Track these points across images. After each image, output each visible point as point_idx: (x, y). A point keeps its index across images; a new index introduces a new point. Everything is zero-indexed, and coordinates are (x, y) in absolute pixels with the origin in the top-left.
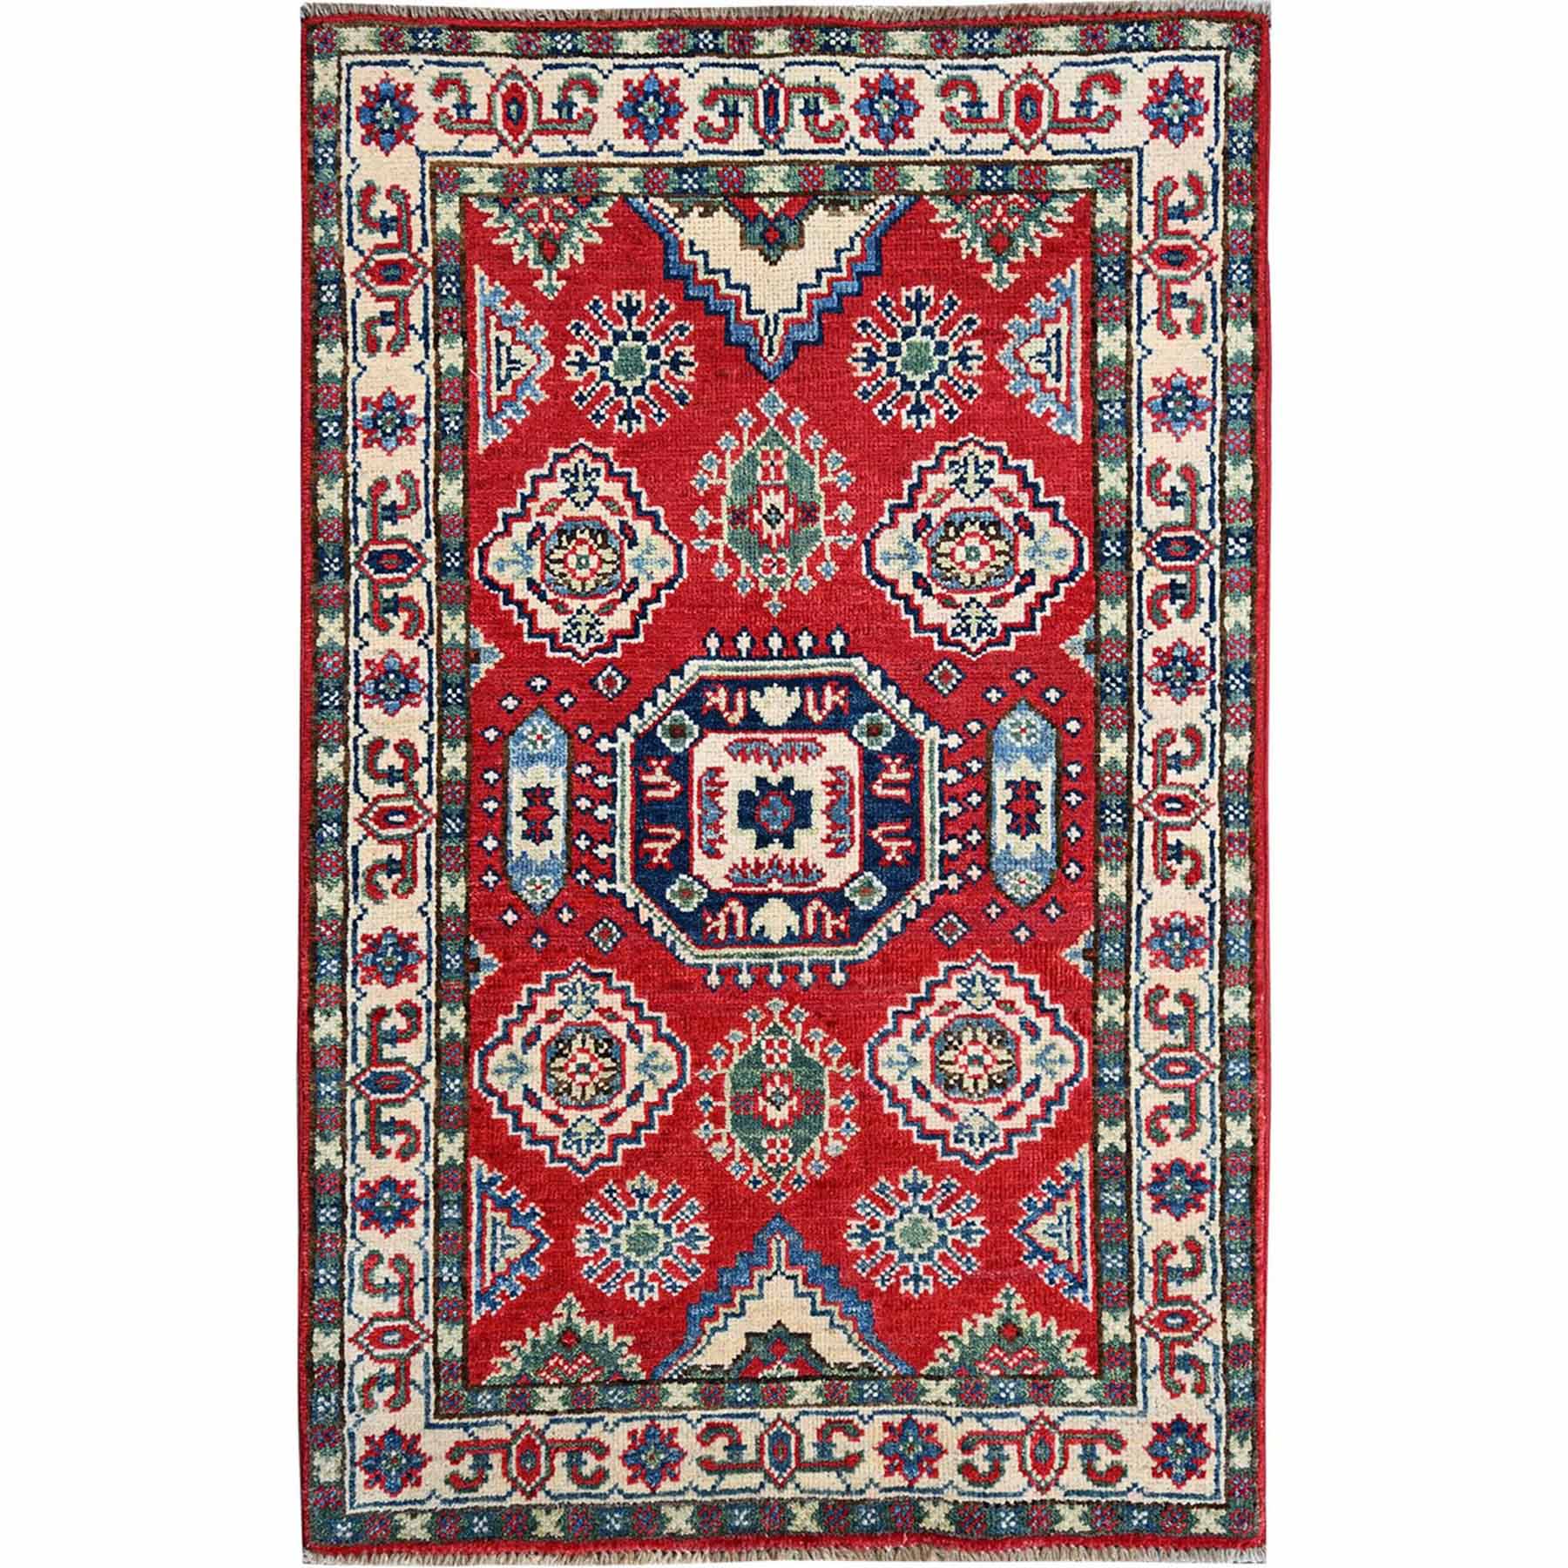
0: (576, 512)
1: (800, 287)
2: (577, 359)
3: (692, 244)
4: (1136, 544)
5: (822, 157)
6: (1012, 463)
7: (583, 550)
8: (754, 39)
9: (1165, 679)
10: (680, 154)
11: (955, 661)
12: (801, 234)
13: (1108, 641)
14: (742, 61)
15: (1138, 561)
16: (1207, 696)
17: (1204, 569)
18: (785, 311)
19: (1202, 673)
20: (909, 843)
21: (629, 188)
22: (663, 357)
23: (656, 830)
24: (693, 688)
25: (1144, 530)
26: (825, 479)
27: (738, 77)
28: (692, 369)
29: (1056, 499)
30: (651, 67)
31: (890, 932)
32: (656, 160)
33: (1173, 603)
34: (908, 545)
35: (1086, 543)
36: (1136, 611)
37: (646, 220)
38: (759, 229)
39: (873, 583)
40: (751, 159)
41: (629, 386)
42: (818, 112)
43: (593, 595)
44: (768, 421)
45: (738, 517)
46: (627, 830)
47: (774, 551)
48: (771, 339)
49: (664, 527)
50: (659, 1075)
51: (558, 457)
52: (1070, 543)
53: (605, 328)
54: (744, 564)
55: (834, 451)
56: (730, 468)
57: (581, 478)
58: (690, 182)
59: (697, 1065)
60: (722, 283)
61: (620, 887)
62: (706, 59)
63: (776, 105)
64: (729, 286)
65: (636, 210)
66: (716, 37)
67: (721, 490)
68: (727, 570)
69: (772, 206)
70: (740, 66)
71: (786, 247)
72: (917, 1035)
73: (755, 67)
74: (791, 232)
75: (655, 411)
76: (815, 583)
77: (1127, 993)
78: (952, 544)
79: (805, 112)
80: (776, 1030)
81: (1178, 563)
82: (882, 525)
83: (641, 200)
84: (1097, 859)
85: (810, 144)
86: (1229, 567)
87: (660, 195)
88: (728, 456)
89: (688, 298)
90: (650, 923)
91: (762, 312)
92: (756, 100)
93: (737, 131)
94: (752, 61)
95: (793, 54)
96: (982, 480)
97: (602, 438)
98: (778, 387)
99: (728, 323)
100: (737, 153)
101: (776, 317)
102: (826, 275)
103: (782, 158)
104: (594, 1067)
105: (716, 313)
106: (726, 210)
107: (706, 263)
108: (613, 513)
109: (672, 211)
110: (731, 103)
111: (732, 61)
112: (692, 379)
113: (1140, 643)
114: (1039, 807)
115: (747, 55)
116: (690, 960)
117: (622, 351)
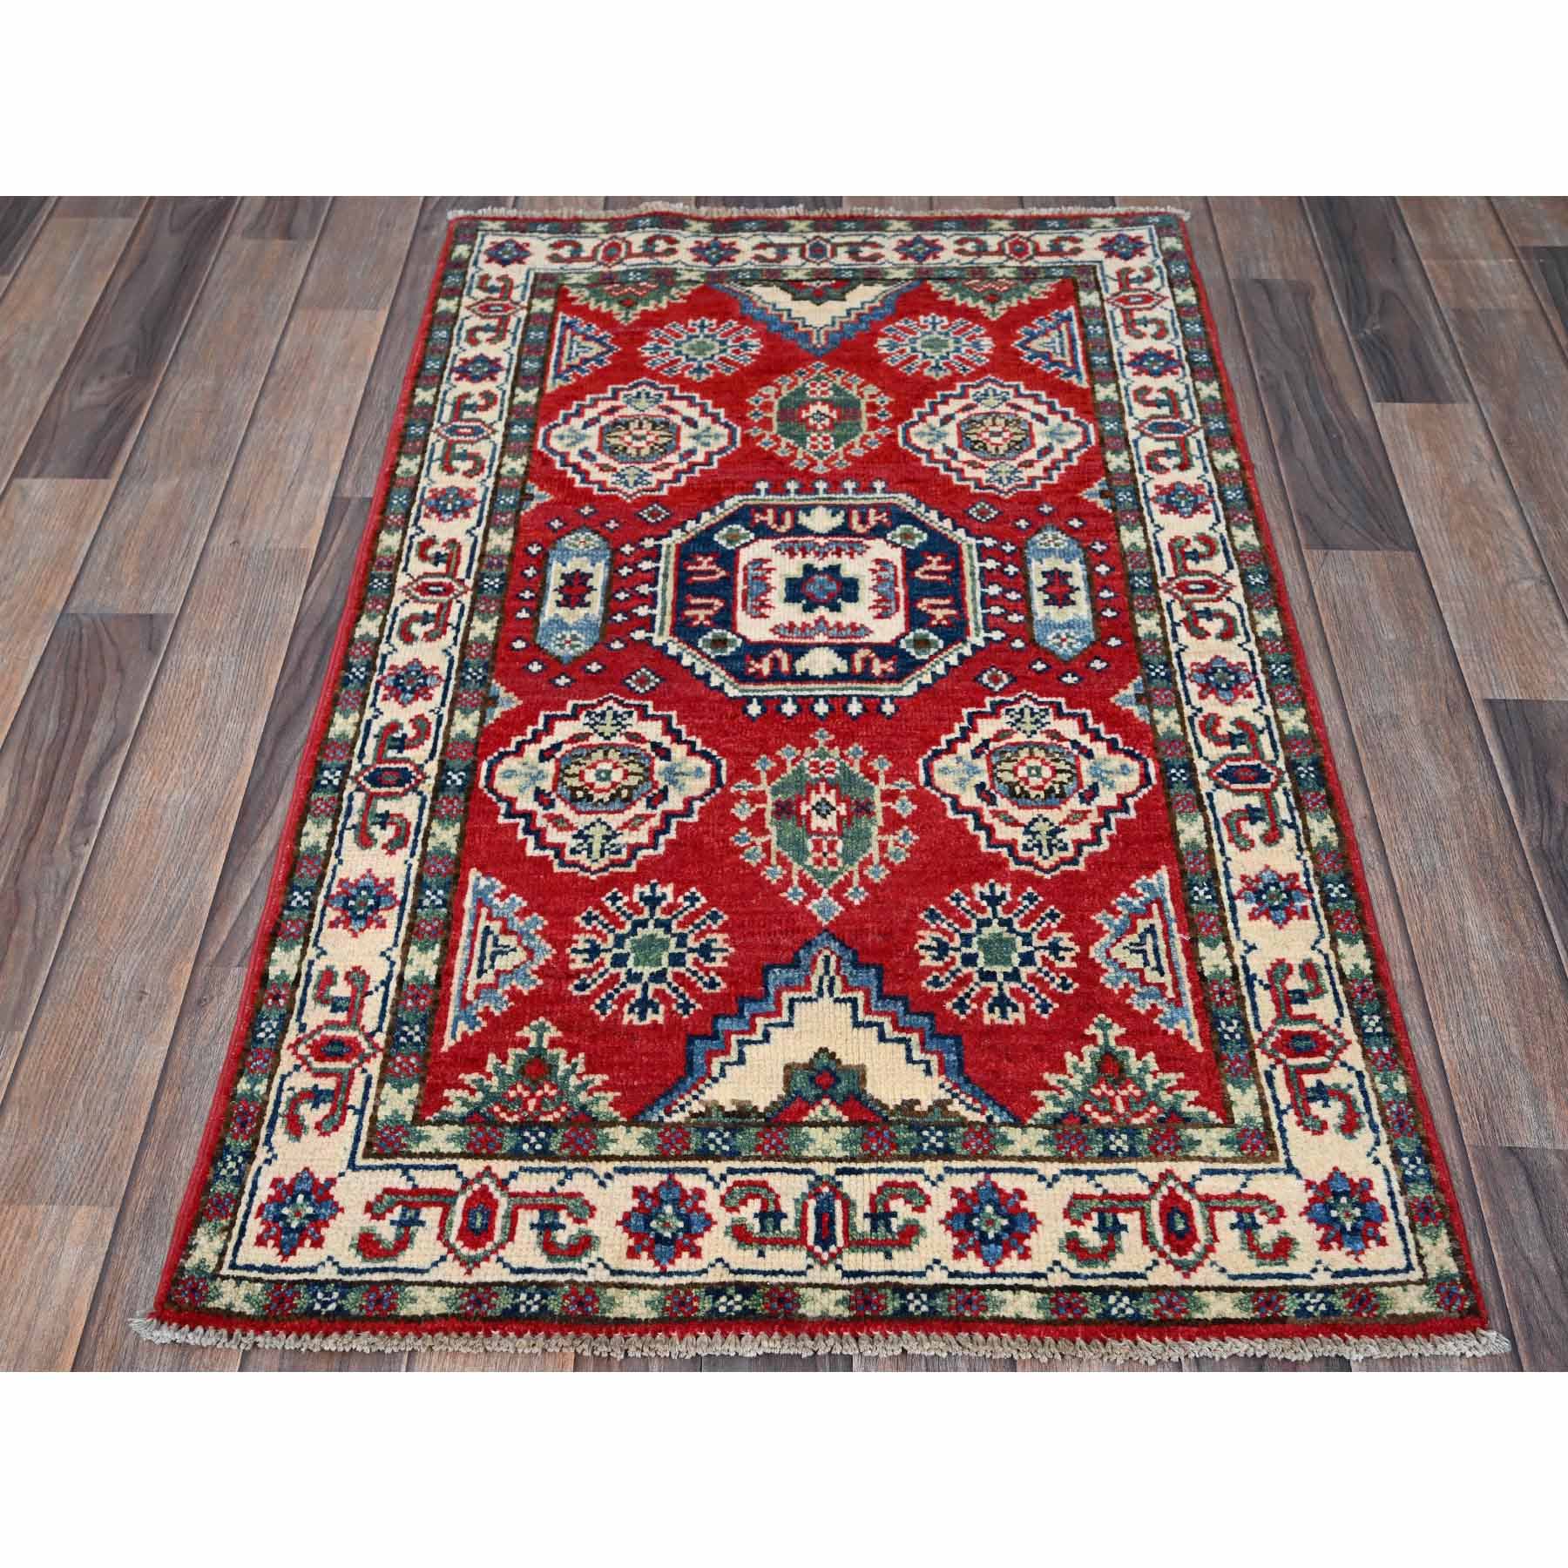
0: (1046, 813)
1: (789, 1024)
2: (1061, 954)
3: (928, 1072)
4: (431, 781)
5: (758, 1165)
6: (550, 853)
7: (1035, 781)
8: (851, 1308)
9: (425, 677)
10: (948, 1170)
11: (632, 693)
12: (788, 1080)
13: (474, 706)
14: (866, 1279)
15: (431, 768)
16: (388, 664)
17: (368, 761)
18: (810, 999)
19: (390, 681)
20: (690, 568)
21: (1013, 1133)
22: (958, 956)
23: (941, 578)
24: (907, 674)
25: (420, 794)
26: (764, 839)
27: (873, 1261)
28: (921, 942)
29: (507, 821)
30: (993, 1274)
31: (712, 512)
32: (980, 1164)
33: (405, 735)
34: (674, 783)
35: (482, 783)
36: (442, 729)
37: (988, 1097)
38: (842, 1087)
39: (714, 753)
40: (853, 1165)
41: (995, 928)
42: (762, 1216)
43: (1020, 746)
44: (830, 893)
45: (865, 808)
46: (968, 578)
47: (823, 779)
48: (827, 972)
49: (947, 801)
50: (927, 430)
51: (1074, 861)
52: (499, 783)
53: (1030, 985)
54: (856, 769)
55: (754, 864)
56: (874, 850)
57: (1044, 843)
58: (935, 1139)
59: (894, 436)
60: (888, 1028)
61: (973, 541)
62: (917, 1281)
63: (818, 1225)
64: (880, 1025)
65: (1002, 1108)
66: (904, 1307)
67: (883, 831)
68: (875, 764)
69: (825, 1112)
70: (869, 1274)
71: (809, 1066)
72: (692, 452)
73: (846, 1274)
74: (800, 1081)
75: (963, 904)
76: (779, 753)
77: (498, 475)
78: (626, 783)
79: (779, 1215)
80: (820, 455)
81: (393, 766)
82: (701, 799)
83: (997, 1119)
84: (511, 556)
85: (774, 1181)
86: (344, 761)
87: (972, 1124)
88: (876, 860)
89: (930, 1015)
90: (941, 518)
91: (837, 1000)
92: (846, 1234)
93: (873, 1197)
94: (852, 1281)
95: (795, 1285)
96: (586, 838)
97: (1020, 881)
98: (819, 925)
99: (880, 990)
100: (872, 1171)
101: (820, 993)
102: (758, 1036)
103: (812, 1166)
104: (986, 435)
105: (895, 998)
106: (885, 1107)
107: (909, 1050)
108: (1006, 812)
109: (956, 1106)
110: (882, 1229)
111: (881, 1279)
112: (921, 933)
113: (443, 704)
114: (560, 590)
115: (859, 1288)
116: (903, 496)
117: (1008, 961)
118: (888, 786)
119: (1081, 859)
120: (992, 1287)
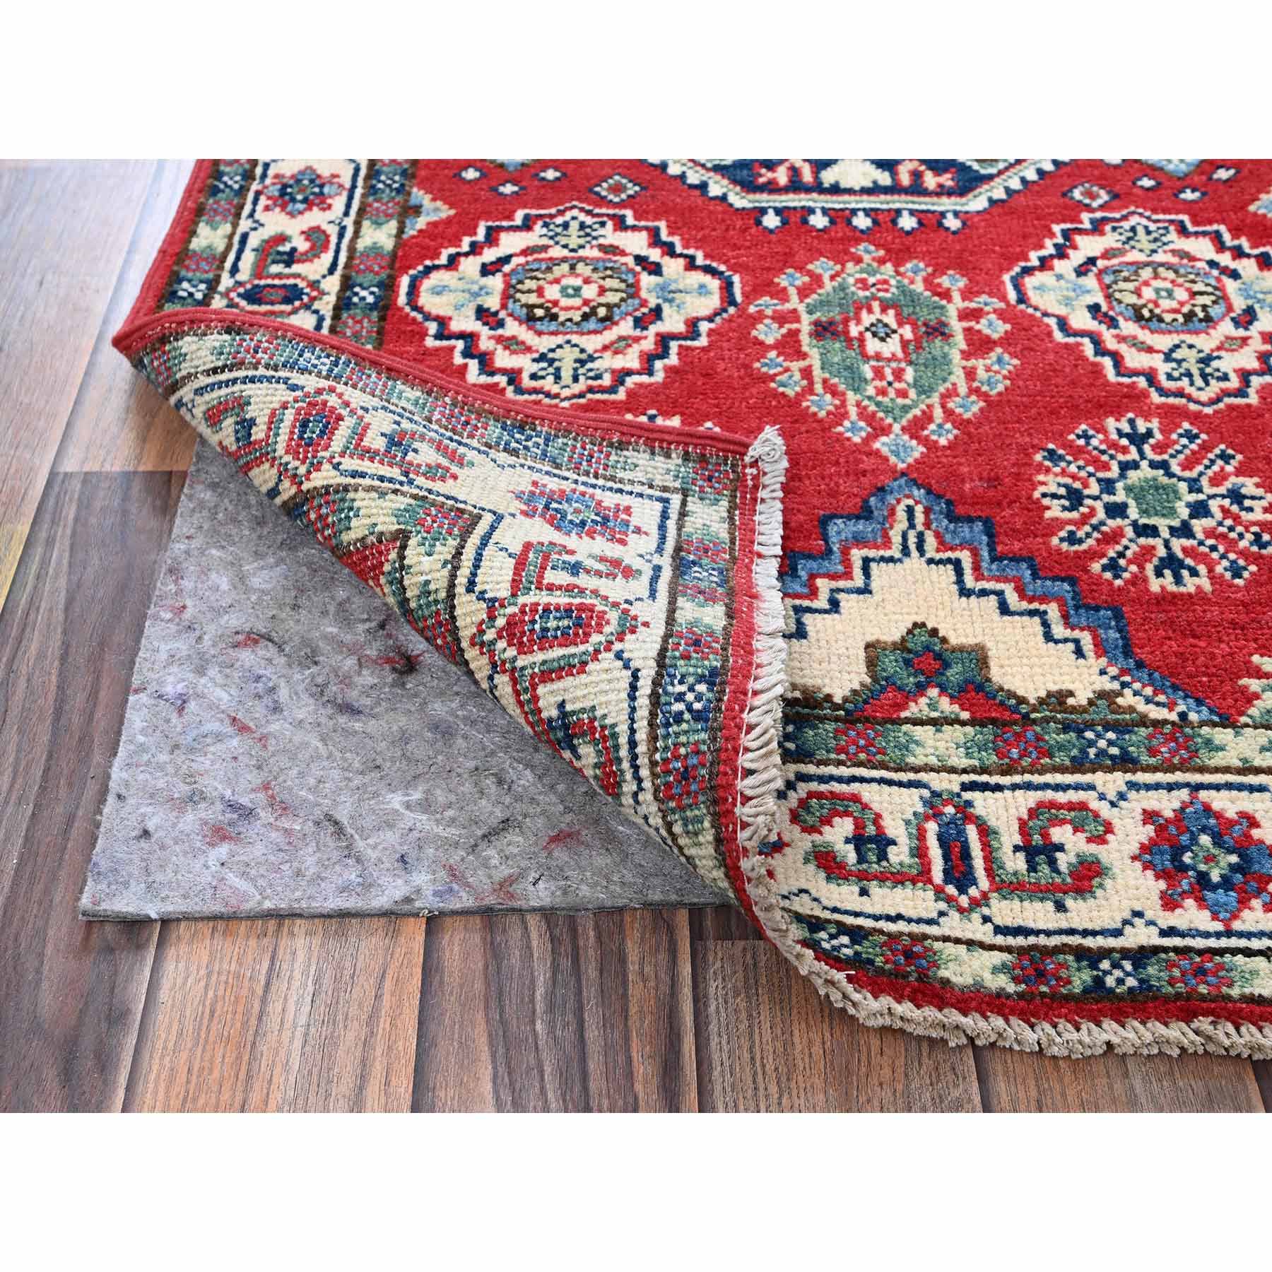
0: (1190, 339)
1: (865, 591)
2: (1247, 503)
3: (1079, 653)
4: (332, 299)
5: (844, 771)
6: (502, 380)
7: (1166, 304)
8: (1016, 980)
9: (322, 186)
10: (1132, 785)
11: (602, 201)
12: (871, 663)
13: (389, 217)
14: (1032, 940)
15: (332, 285)
16: (271, 172)
17: (243, 276)
18: (891, 560)
19: (274, 191)
21: (1222, 735)
22: (1099, 505)
25: (316, 312)
26: (802, 364)
27: (1039, 914)
28: (1042, 489)
29: (438, 343)
30: (1229, 933)
32: (1179, 777)
33: (294, 250)
34: (671, 301)
35: (402, 300)
36: (346, 241)
37: (1175, 688)
38: (954, 674)
39: (722, 268)
40: (984, 778)
41: (1145, 471)
42: (858, 840)
43: (1139, 266)
44: (903, 429)
45: (939, 330)
47: (874, 298)
48: (912, 526)
49: (1052, 322)
51: (1240, 393)
52: (425, 300)
53: (1210, 542)
54: (919, 287)
55: (790, 392)
56: (958, 377)
57: (1195, 372)
58: (1105, 742)
60: (1012, 598)
62: (1111, 942)
63: (946, 857)
64: (1000, 594)
65: (1199, 702)
66: (1099, 982)
67: (966, 355)
68: (945, 281)
69: (933, 706)
70: (1037, 933)
71: (901, 646)
73: (998, 930)
74: (891, 664)
75: (1095, 442)
76: (811, 267)
78: (602, 300)
79: (884, 842)
81: (277, 282)
82: (710, 319)
83: (1193, 717)
85: (869, 793)
86: (211, 276)
87: (1157, 724)
88: (963, 390)
89: (1073, 581)
91: (931, 561)
92: (990, 872)
93: (1023, 825)
94: (1011, 941)
95: (925, 937)
96: (551, 362)
97: (1171, 416)
98: (893, 470)
99: (991, 546)
100: (1014, 787)
101: (905, 551)
102: (822, 602)
103: (923, 776)
105: (1016, 559)
106: (1022, 700)
107: (1045, 624)
108: (1135, 338)
109: (1127, 699)
110: (1045, 869)
111: (1055, 941)
112: (1041, 478)
113: (346, 214)
115: (1022, 952)
117: (1172, 512)
118: (967, 304)
119: (1251, 391)
120: (1234, 951)
